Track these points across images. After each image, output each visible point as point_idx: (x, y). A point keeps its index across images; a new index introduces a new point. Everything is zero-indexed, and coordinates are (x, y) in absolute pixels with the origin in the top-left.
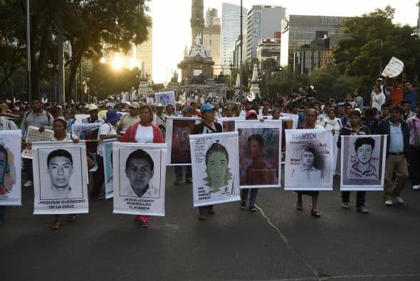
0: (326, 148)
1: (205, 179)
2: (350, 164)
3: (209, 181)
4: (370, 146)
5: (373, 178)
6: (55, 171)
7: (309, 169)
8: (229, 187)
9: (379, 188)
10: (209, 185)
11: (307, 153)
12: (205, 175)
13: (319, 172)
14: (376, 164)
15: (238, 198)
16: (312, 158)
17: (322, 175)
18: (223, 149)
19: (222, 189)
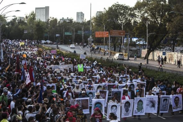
0: (156, 102)
1: (137, 108)
2: (162, 106)
3: (138, 109)
4: (166, 101)
5: (166, 109)
6: (113, 110)
7: (151, 107)
8: (142, 111)
9: (167, 112)
10: (138, 110)
11: (151, 103)
12: (137, 107)
13: (154, 108)
14: (167, 105)
15: (144, 114)
16: (152, 104)
17: (154, 109)
18: (142, 101)
19: (141, 111)
